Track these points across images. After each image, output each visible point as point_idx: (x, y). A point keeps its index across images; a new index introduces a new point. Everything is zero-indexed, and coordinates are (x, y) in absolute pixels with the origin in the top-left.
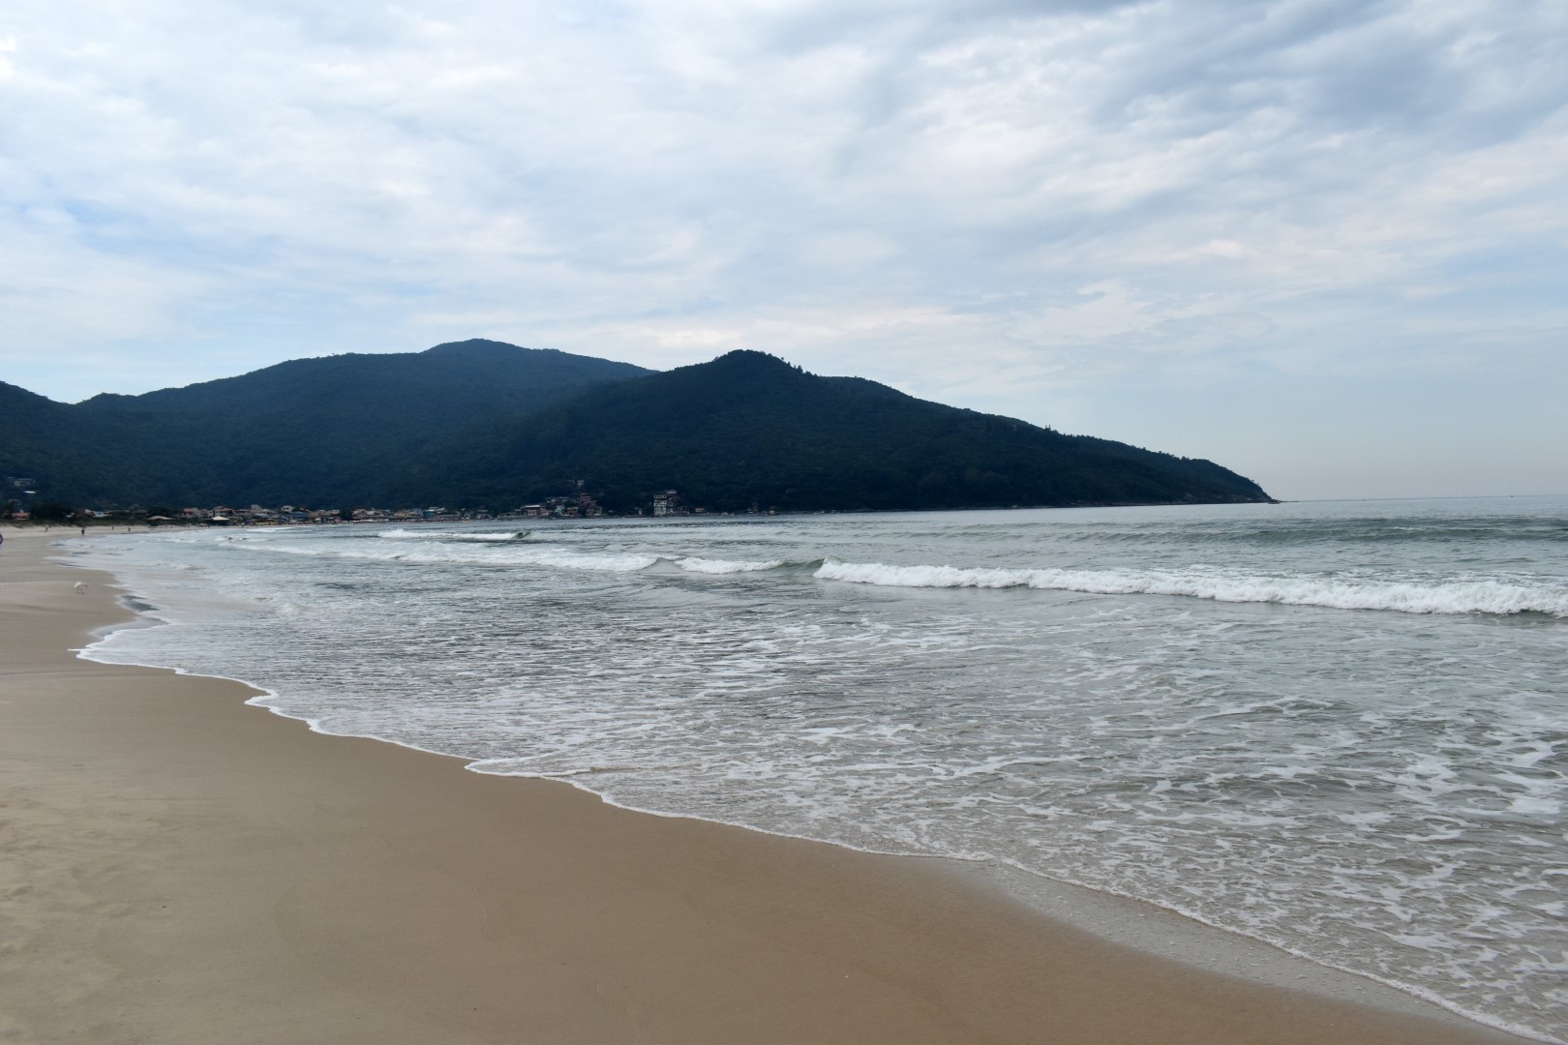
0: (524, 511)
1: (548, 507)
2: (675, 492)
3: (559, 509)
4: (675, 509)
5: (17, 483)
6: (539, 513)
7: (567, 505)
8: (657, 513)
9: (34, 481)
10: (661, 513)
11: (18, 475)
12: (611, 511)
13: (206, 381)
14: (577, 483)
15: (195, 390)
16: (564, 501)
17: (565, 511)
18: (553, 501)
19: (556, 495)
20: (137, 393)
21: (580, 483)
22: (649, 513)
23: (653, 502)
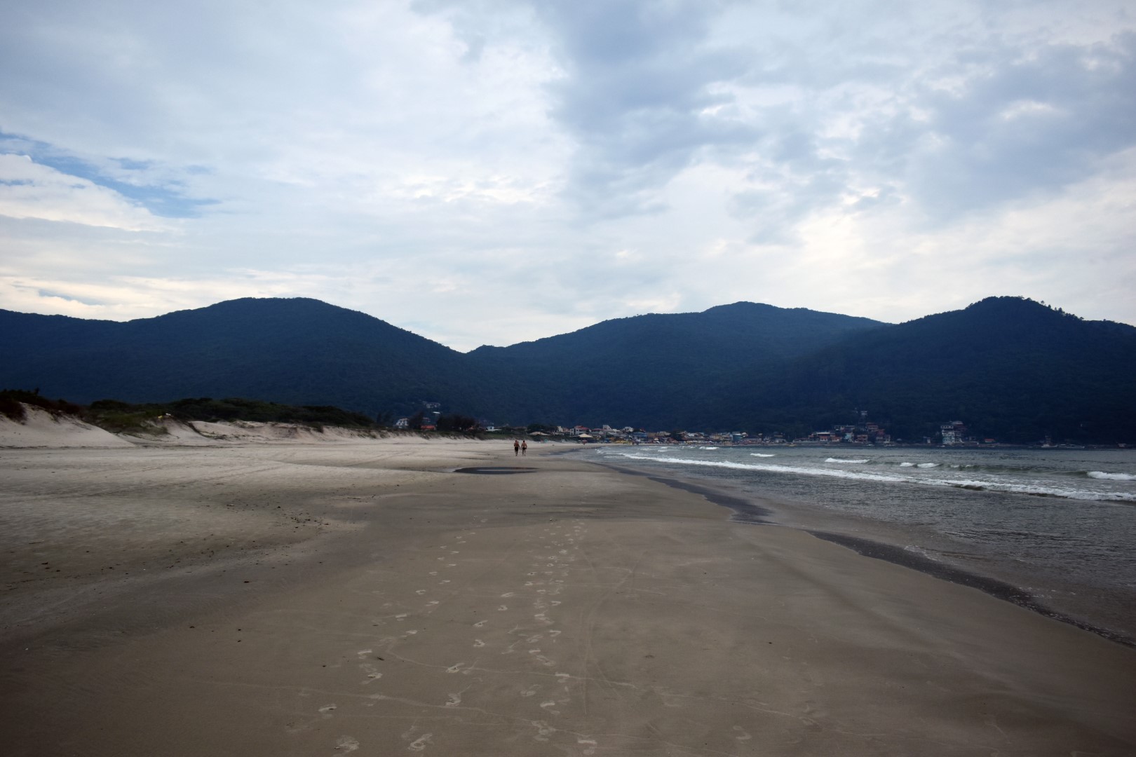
0: (815, 438)
1: (838, 434)
2: (961, 423)
3: (849, 436)
4: (963, 438)
5: (429, 406)
6: (830, 439)
7: (856, 433)
8: (946, 442)
9: (439, 405)
10: (950, 443)
11: (429, 401)
12: (899, 440)
13: (549, 336)
14: (860, 414)
15: (542, 342)
16: (852, 429)
17: (855, 438)
18: (842, 429)
19: (843, 424)
20: (505, 345)
21: (864, 414)
22: (937, 442)
23: (940, 430)
